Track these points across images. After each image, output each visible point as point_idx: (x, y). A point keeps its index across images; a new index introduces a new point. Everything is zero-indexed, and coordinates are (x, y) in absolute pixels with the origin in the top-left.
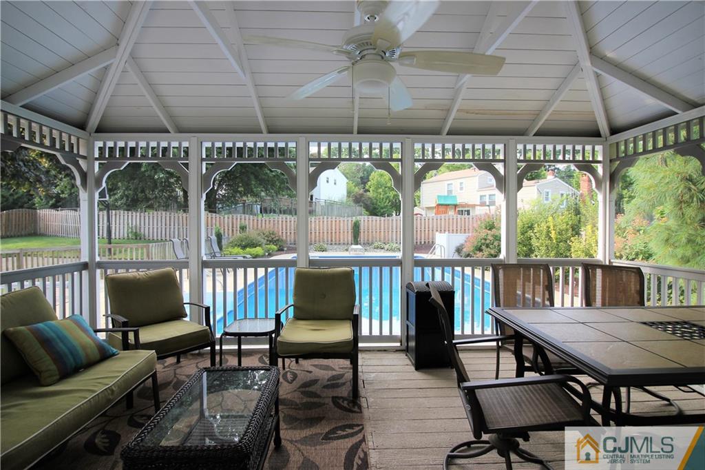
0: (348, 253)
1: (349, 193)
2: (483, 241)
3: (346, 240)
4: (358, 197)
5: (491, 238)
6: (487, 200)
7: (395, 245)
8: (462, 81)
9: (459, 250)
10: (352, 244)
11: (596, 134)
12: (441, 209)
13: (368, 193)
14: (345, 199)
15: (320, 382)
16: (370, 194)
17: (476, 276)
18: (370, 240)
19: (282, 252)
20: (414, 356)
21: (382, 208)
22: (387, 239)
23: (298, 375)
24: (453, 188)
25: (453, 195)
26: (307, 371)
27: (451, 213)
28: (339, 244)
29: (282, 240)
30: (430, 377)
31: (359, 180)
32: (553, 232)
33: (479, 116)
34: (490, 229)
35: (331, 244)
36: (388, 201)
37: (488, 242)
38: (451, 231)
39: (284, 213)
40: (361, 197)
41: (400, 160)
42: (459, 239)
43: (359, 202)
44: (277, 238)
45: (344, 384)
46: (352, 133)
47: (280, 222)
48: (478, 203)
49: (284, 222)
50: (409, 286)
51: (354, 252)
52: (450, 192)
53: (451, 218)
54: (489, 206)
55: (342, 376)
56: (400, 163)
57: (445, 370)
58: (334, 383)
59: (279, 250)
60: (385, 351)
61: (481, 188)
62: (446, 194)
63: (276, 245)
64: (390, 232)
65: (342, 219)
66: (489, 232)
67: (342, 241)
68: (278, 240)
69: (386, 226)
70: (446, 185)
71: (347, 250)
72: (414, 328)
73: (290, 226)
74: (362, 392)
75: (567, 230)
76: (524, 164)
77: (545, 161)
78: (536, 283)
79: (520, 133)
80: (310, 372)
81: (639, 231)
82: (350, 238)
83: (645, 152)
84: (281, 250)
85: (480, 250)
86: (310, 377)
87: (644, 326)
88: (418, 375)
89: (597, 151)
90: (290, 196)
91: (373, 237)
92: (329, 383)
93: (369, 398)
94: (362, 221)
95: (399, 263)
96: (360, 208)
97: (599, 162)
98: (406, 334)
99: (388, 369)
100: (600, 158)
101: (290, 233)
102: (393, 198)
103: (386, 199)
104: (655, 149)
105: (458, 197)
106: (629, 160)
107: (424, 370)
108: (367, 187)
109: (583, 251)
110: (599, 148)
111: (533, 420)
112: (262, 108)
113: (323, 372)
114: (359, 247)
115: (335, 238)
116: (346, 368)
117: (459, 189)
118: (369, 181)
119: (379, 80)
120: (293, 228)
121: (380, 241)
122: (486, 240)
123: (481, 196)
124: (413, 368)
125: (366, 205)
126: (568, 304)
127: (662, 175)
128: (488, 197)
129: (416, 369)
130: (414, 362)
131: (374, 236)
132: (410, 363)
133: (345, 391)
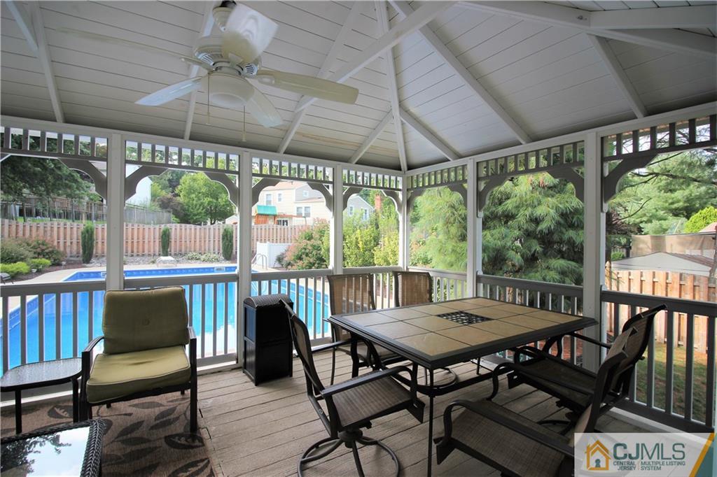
0: (155, 265)
1: (154, 196)
2: (303, 251)
3: (152, 251)
4: (166, 201)
5: (310, 248)
6: (303, 212)
7: (212, 256)
8: (302, 108)
9: (280, 259)
10: (159, 255)
11: (399, 168)
12: (261, 219)
13: (178, 198)
14: (148, 203)
15: (145, 424)
16: (181, 199)
17: (300, 284)
18: (183, 250)
19: (58, 267)
20: (254, 372)
21: (195, 215)
22: (203, 249)
23: (113, 421)
24: (271, 198)
25: (272, 205)
26: (126, 415)
27: (271, 222)
28: (143, 255)
29: (58, 252)
30: (271, 390)
31: (167, 182)
32: (361, 243)
33: (313, 141)
34: (308, 240)
35: (132, 256)
36: (201, 208)
37: (307, 251)
38: (271, 240)
39: (60, 217)
40: (169, 202)
41: (238, 173)
42: (280, 248)
43: (166, 208)
44: (51, 249)
45: (177, 418)
46: (183, 138)
47: (55, 229)
48: (295, 215)
49: (62, 229)
50: (248, 302)
51: (162, 264)
52: (269, 202)
53: (271, 228)
54: (305, 217)
55: (173, 410)
56: (237, 176)
57: (283, 380)
58: (164, 420)
59: (53, 265)
60: (219, 372)
61: (298, 200)
62: (265, 205)
63: (49, 258)
64: (207, 242)
65: (146, 227)
66: (308, 242)
67: (146, 252)
68: (52, 252)
69: (202, 234)
70: (265, 195)
71: (153, 262)
72: (254, 344)
73: (71, 234)
74: (201, 422)
75: (371, 241)
76: (348, 187)
77: (363, 186)
78: (357, 289)
79: (345, 160)
80: (130, 415)
81: (419, 242)
82: (157, 249)
83: (430, 186)
84: (57, 265)
85: (300, 258)
86: (129, 421)
87: (439, 318)
88: (259, 391)
89: (399, 182)
90: (69, 196)
91: (186, 248)
92: (158, 422)
93: (210, 426)
94: (173, 229)
95: (236, 278)
96: (168, 214)
97: (400, 190)
98: (243, 350)
99: (226, 391)
100: (400, 187)
101: (71, 243)
102: (208, 204)
103: (200, 205)
104: (436, 185)
105: (277, 208)
106: (419, 191)
107: (264, 384)
108: (177, 191)
109: (382, 259)
110: (400, 179)
111: (375, 409)
112: (58, 90)
113: (147, 411)
114: (169, 258)
115: (138, 248)
116: (176, 400)
117: (277, 200)
118: (179, 184)
119: (238, 96)
120: (75, 236)
121: (195, 251)
122: (305, 249)
123: (298, 208)
124: (253, 384)
125: (176, 210)
126: (386, 307)
127: (437, 203)
128: (303, 208)
129: (256, 385)
130: (253, 378)
131: (188, 246)
132: (249, 380)
133: (179, 428)
